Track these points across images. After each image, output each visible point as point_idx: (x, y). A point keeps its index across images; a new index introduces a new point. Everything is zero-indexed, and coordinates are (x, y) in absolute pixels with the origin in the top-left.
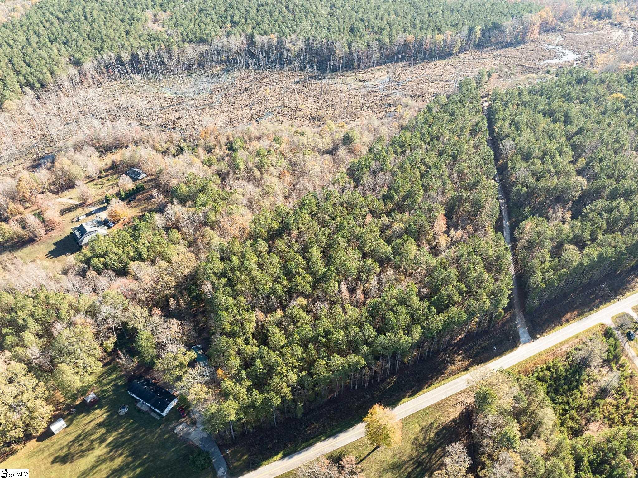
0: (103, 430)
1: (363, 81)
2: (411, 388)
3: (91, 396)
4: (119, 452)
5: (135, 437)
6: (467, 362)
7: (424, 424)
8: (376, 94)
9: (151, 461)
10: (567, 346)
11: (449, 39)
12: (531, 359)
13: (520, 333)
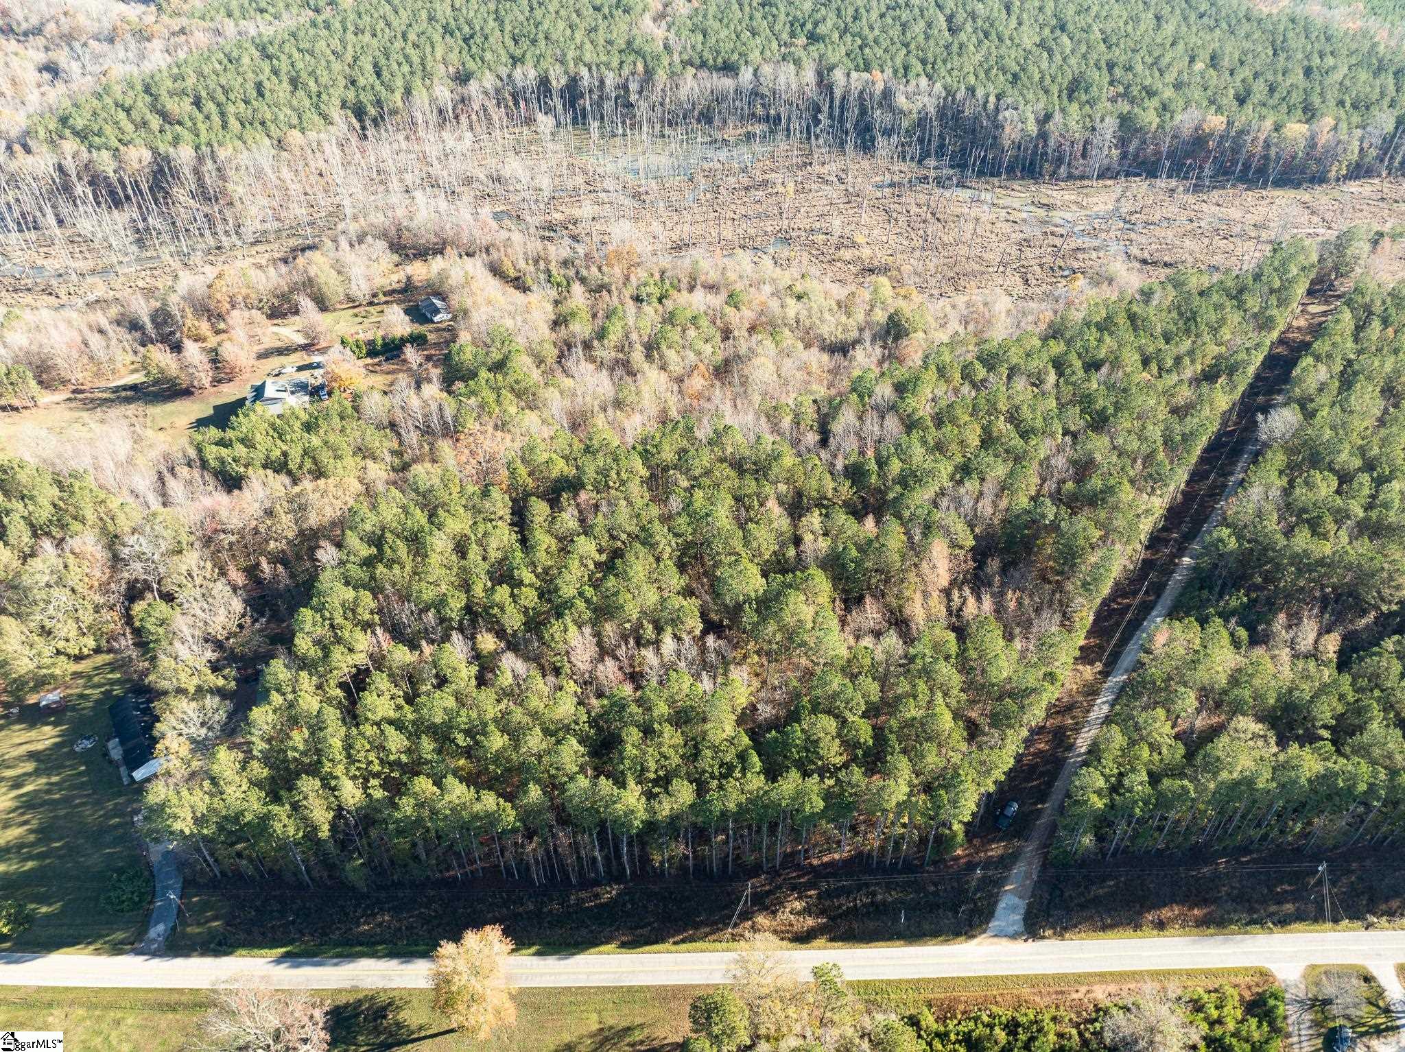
0: (29, 767)
1: (1048, 207)
2: (637, 927)
3: (50, 697)
4: (25, 818)
5: (66, 800)
6: (810, 922)
7: (611, 1022)
8: (1058, 241)
9: (60, 857)
10: (1112, 988)
11: (1324, 138)
12: (985, 981)
13: (1002, 905)
